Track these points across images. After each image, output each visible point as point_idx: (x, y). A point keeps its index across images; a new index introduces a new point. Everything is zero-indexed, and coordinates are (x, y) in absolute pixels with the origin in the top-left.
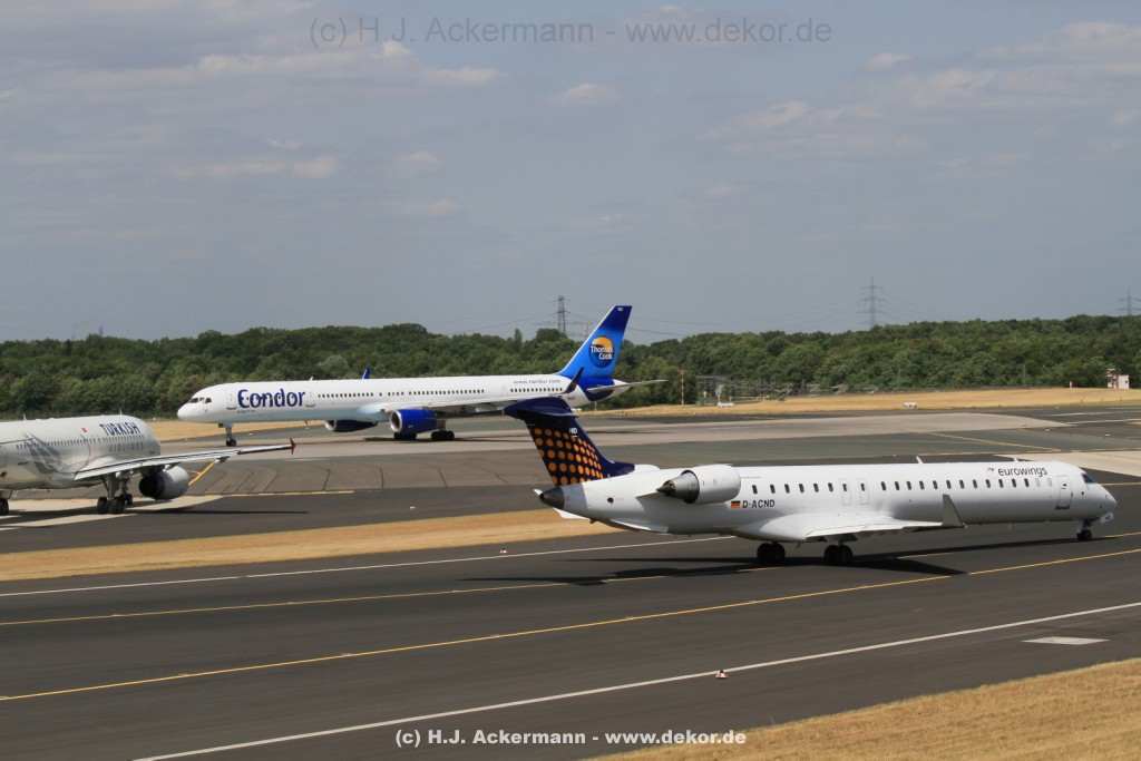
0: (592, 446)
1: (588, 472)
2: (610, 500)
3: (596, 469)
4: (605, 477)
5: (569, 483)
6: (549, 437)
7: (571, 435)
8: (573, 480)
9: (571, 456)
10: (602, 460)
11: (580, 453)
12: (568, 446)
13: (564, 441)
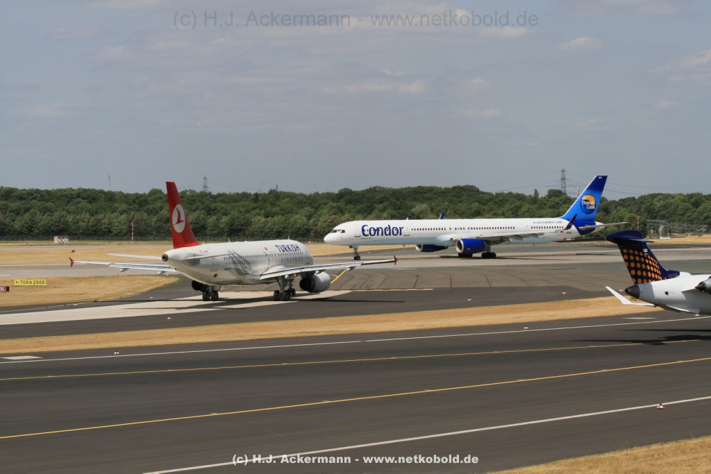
0: (656, 260)
1: (653, 276)
2: (667, 293)
3: (658, 274)
4: (663, 279)
5: (643, 282)
6: (631, 254)
7: (644, 253)
8: (645, 280)
9: (644, 266)
10: (661, 269)
11: (649, 264)
12: (642, 260)
13: (640, 257)
